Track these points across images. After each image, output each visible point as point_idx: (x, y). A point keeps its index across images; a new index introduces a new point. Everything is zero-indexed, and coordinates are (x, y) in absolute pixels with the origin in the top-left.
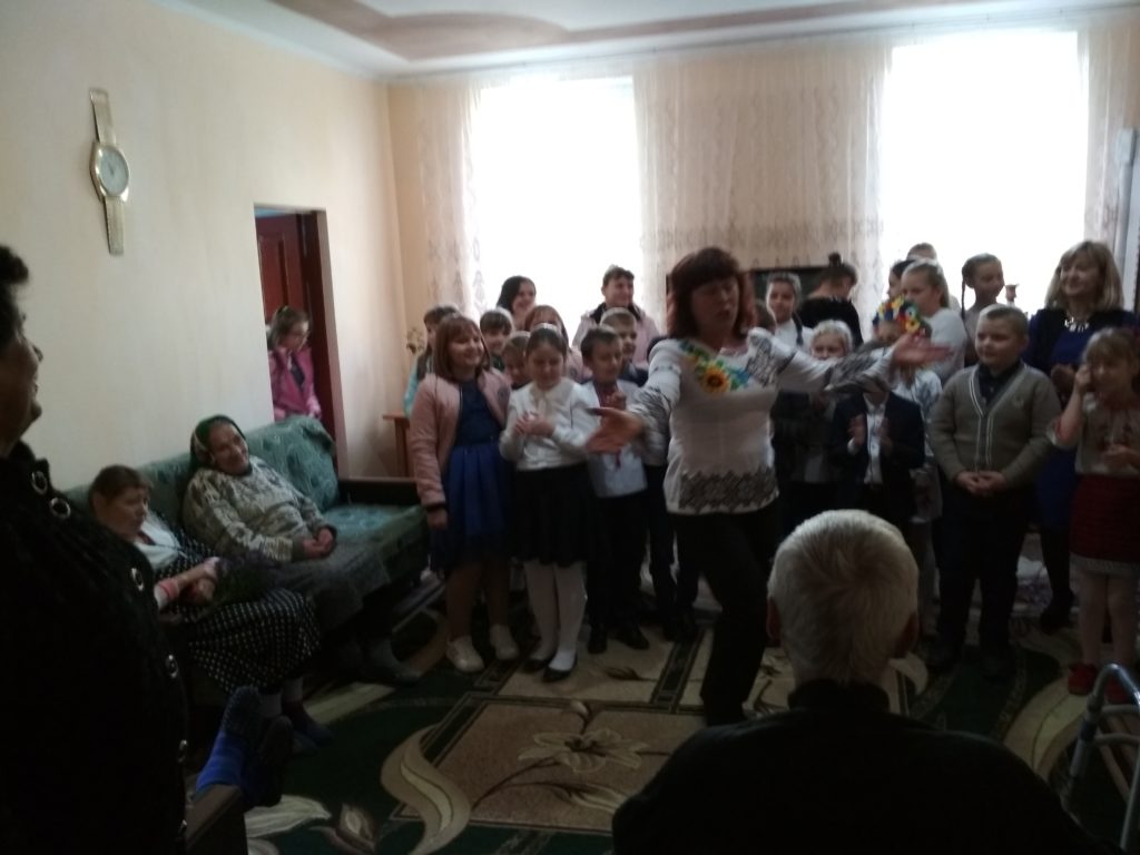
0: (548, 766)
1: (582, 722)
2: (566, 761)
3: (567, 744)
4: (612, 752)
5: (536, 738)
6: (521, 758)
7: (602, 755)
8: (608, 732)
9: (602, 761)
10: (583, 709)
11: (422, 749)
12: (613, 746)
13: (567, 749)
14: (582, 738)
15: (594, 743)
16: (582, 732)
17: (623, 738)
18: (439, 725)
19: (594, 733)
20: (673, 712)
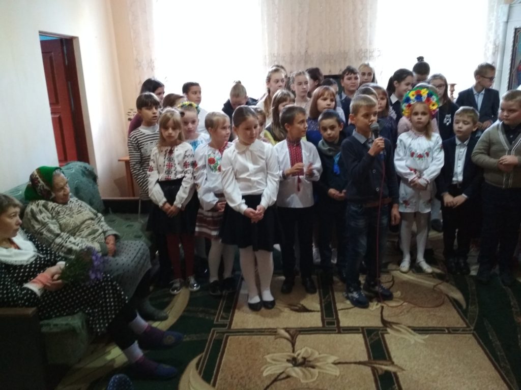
0: (284, 379)
1: (290, 345)
2: (294, 374)
3: (288, 361)
4: (318, 364)
5: (268, 358)
6: (265, 374)
7: (313, 367)
8: (310, 350)
9: (316, 371)
10: (287, 335)
11: (200, 373)
12: (317, 360)
13: (290, 365)
14: (295, 355)
15: (304, 359)
16: (293, 351)
17: (319, 354)
18: (204, 354)
19: (302, 351)
20: (339, 332)
